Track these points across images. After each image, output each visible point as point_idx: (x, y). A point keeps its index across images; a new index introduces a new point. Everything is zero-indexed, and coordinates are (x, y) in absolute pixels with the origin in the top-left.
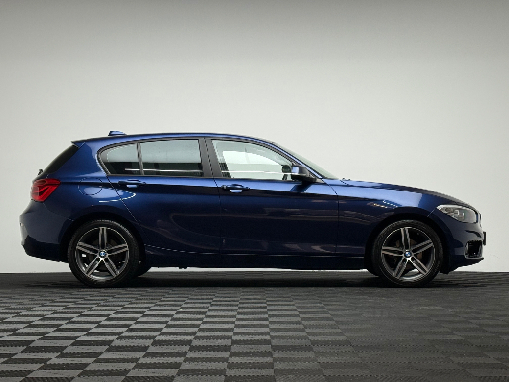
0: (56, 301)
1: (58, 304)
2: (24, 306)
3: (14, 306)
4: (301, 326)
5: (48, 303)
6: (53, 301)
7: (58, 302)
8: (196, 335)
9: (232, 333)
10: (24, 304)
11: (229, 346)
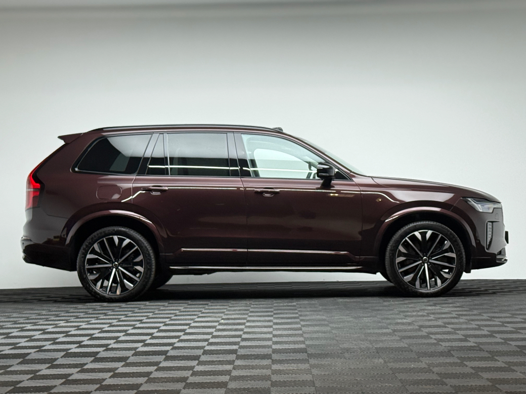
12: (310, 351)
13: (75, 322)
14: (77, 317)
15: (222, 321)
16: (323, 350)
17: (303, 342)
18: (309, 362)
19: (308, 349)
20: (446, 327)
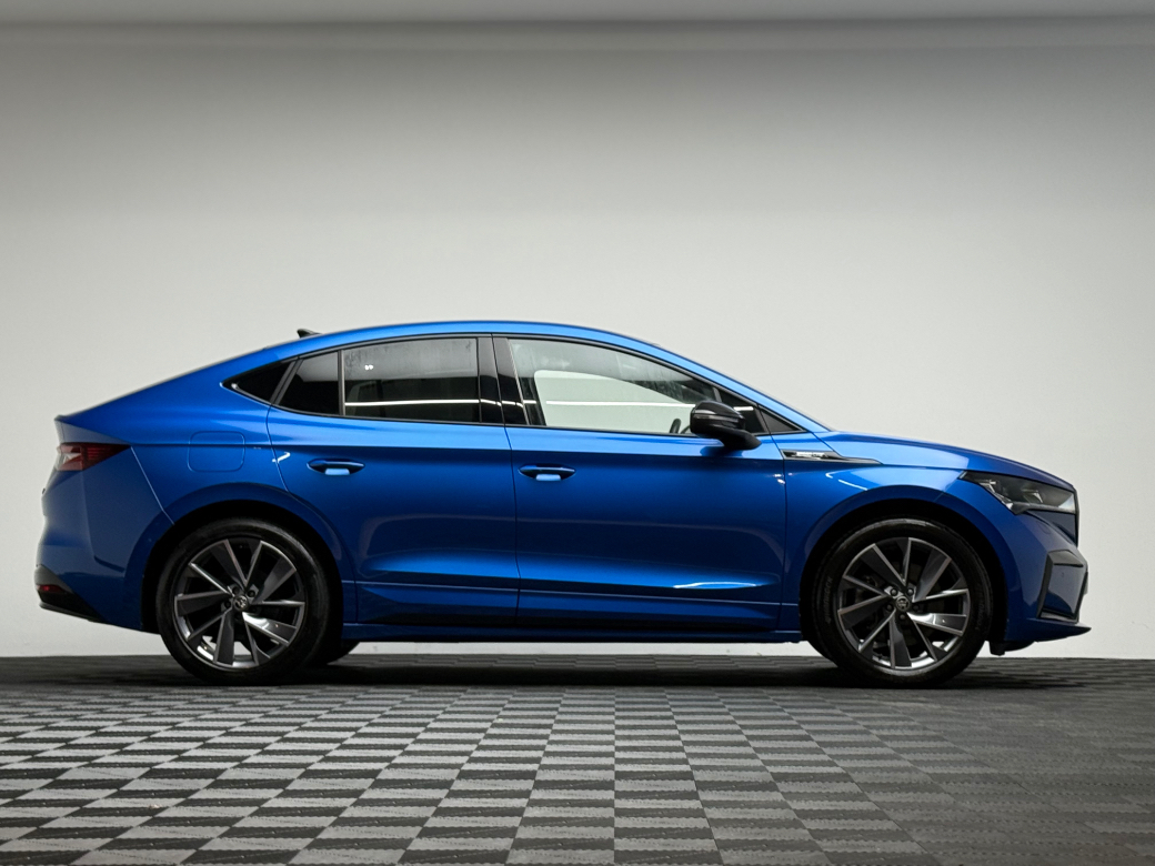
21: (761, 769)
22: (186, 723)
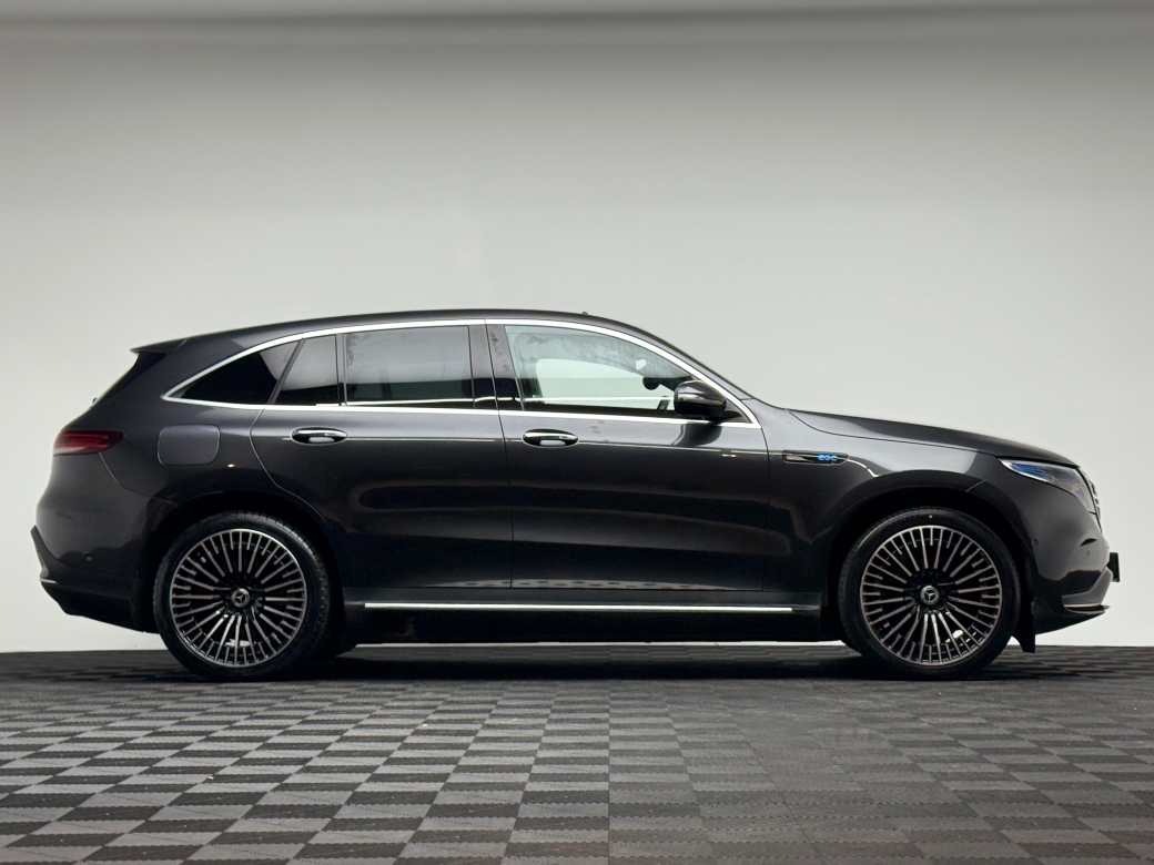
0: (163, 708)
1: (166, 714)
2: (91, 720)
3: (72, 718)
4: (678, 761)
5: (144, 713)
6: (156, 709)
7: (166, 710)
8: (449, 781)
9: (527, 775)
10: (95, 715)
11: (517, 805)
12: (617, 797)
13: (76, 724)
14: (87, 714)
15: (425, 725)
16: (648, 796)
17: (605, 777)
18: (608, 825)
19: (612, 793)
20: (958, 745)
21: (685, 786)
22: (89, 732)
